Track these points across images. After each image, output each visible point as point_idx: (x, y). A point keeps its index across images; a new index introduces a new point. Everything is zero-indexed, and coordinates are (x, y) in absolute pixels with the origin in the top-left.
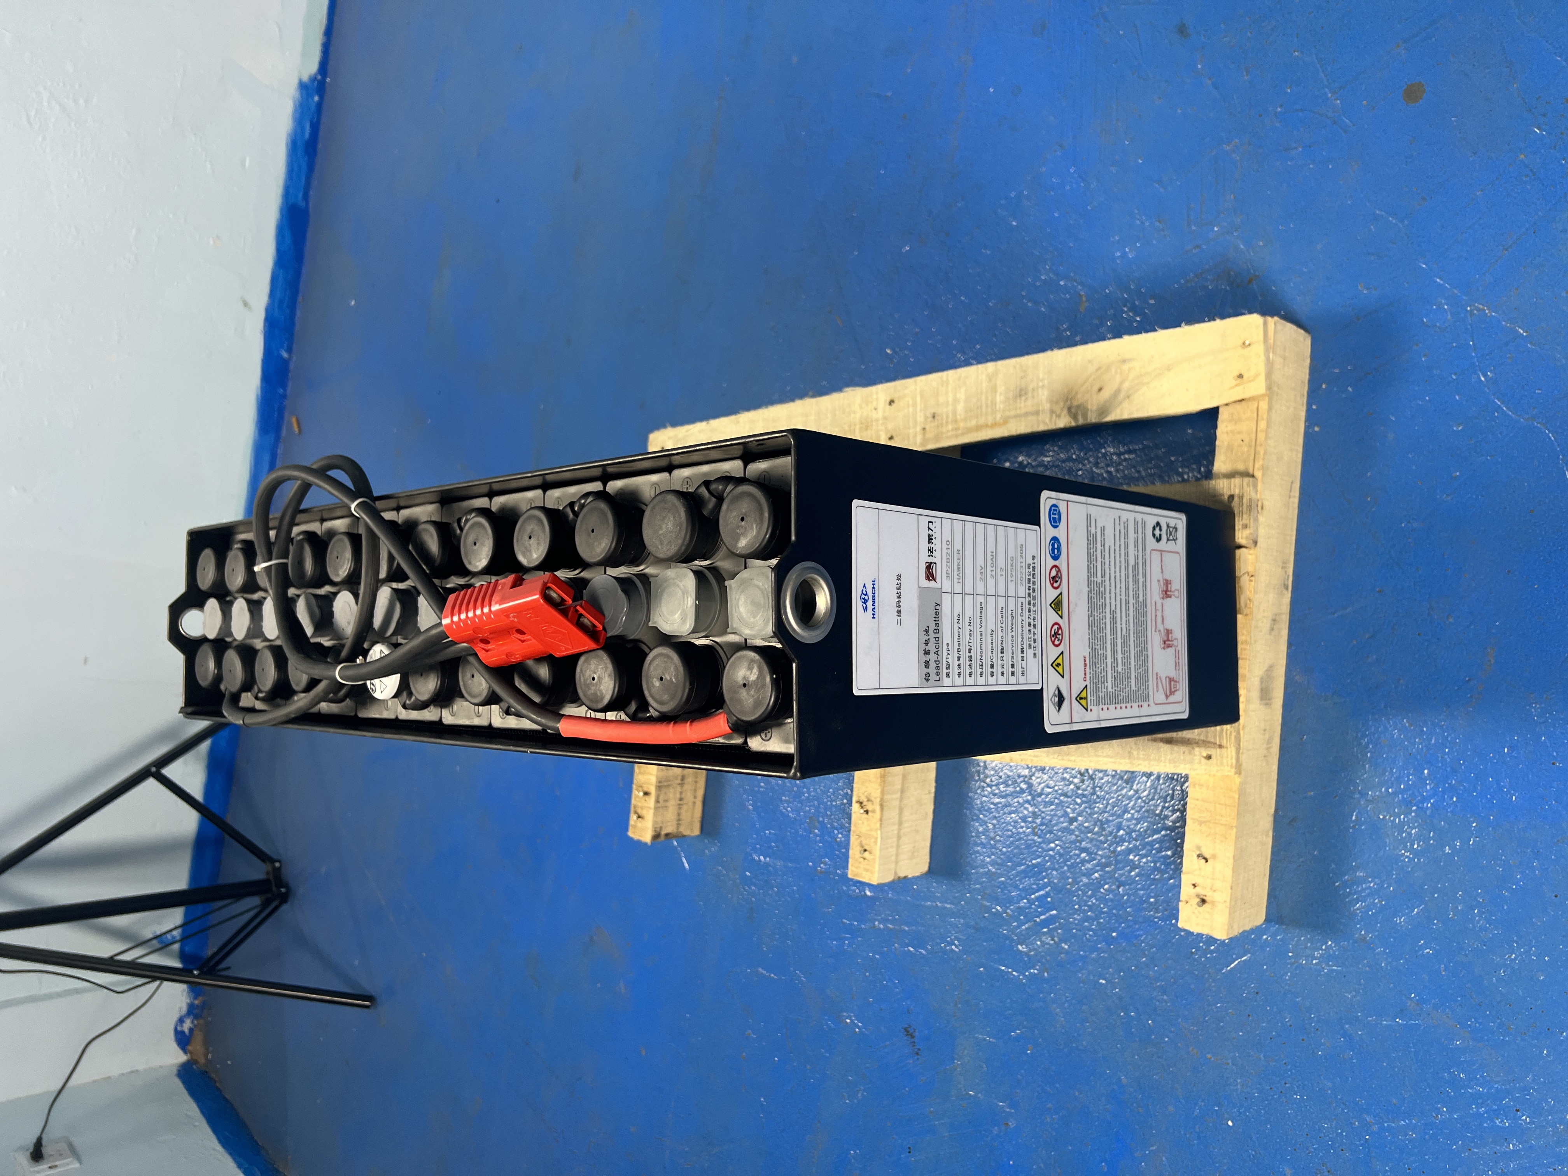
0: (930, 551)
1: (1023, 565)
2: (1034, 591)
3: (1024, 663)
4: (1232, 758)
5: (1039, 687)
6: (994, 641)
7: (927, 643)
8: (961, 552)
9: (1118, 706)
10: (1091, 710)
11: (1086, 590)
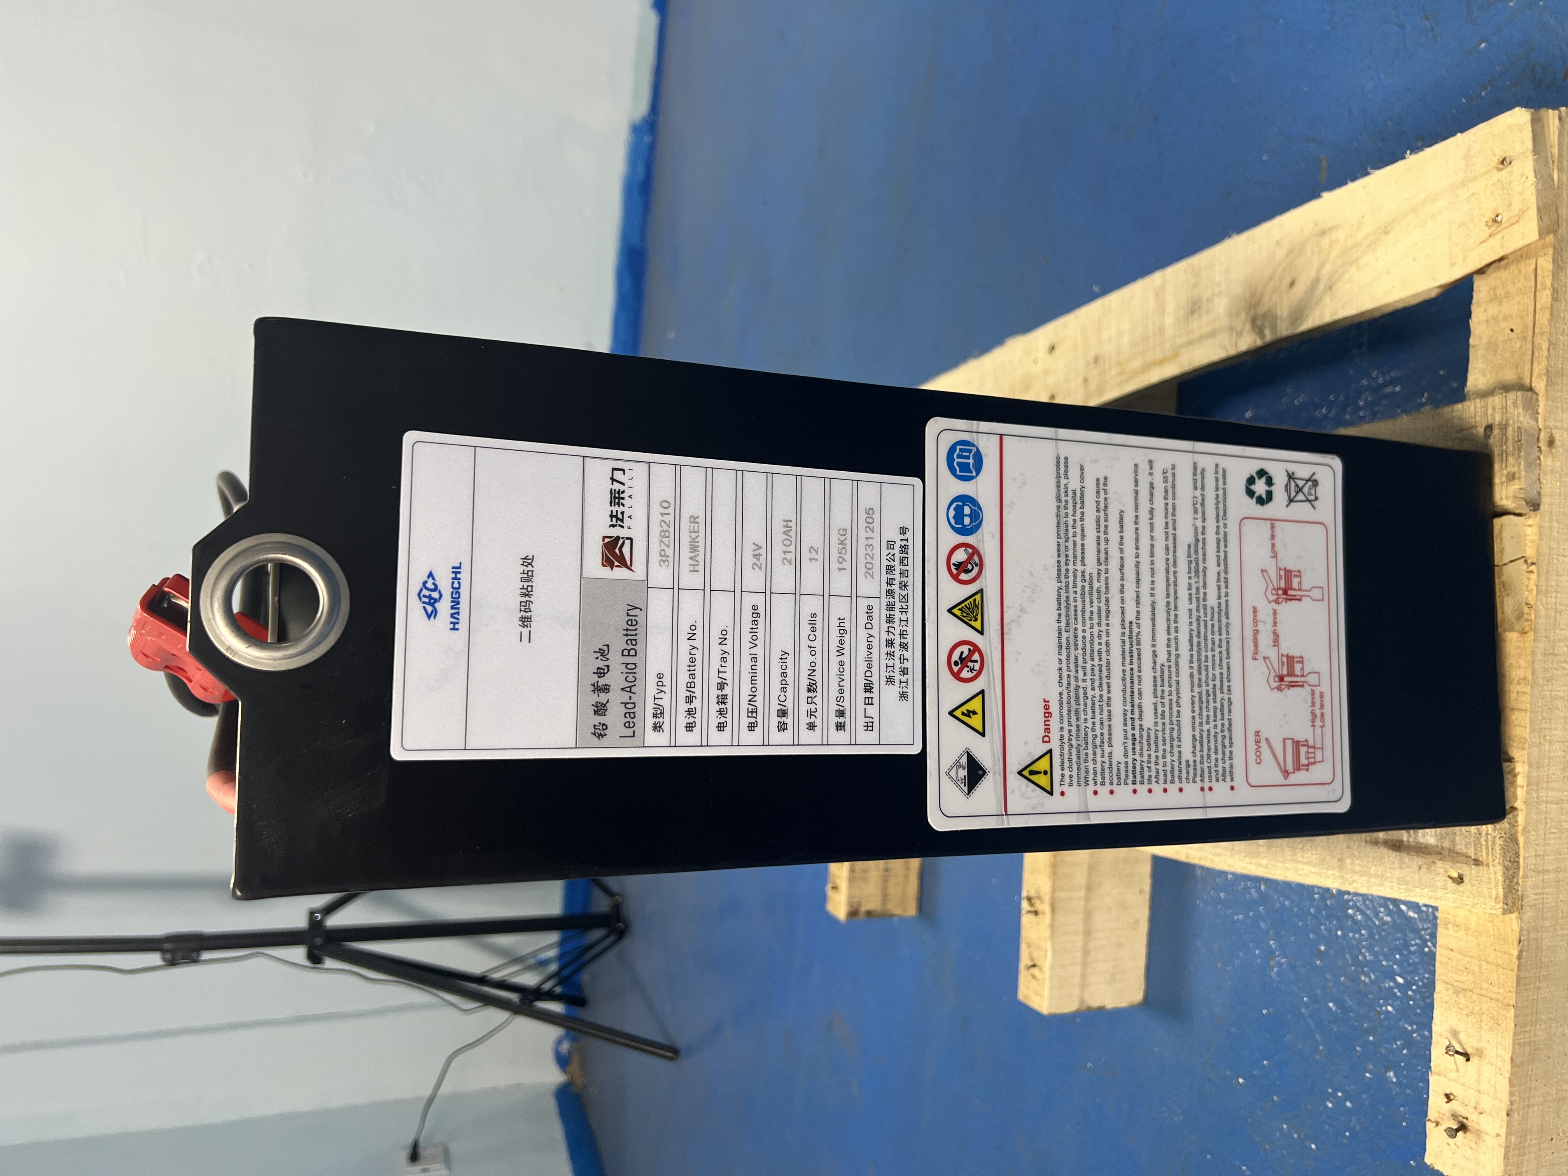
0: (617, 519)
1: (875, 543)
2: (903, 586)
3: (872, 711)
4: (1496, 886)
5: (916, 750)
6: (790, 671)
7: (601, 672)
8: (701, 520)
9: (1142, 789)
10: (1063, 794)
11: (1051, 587)
